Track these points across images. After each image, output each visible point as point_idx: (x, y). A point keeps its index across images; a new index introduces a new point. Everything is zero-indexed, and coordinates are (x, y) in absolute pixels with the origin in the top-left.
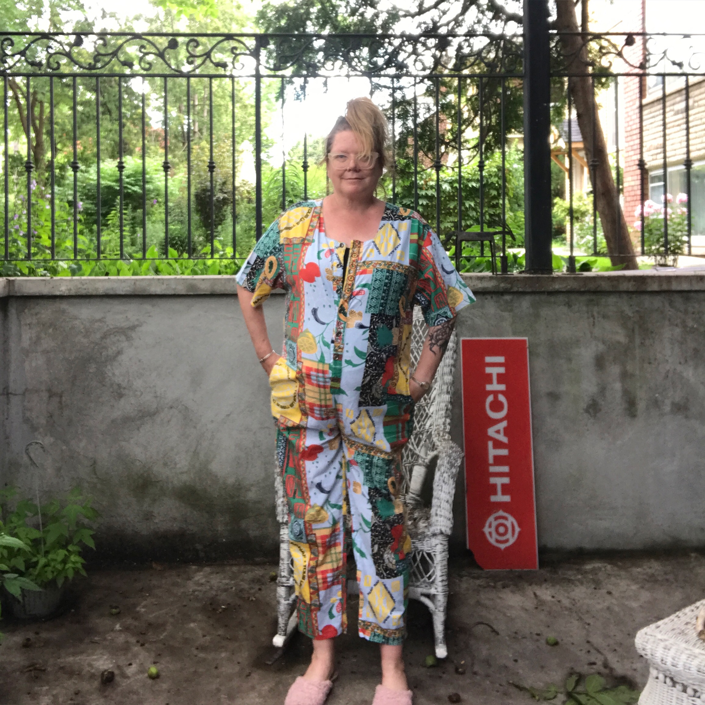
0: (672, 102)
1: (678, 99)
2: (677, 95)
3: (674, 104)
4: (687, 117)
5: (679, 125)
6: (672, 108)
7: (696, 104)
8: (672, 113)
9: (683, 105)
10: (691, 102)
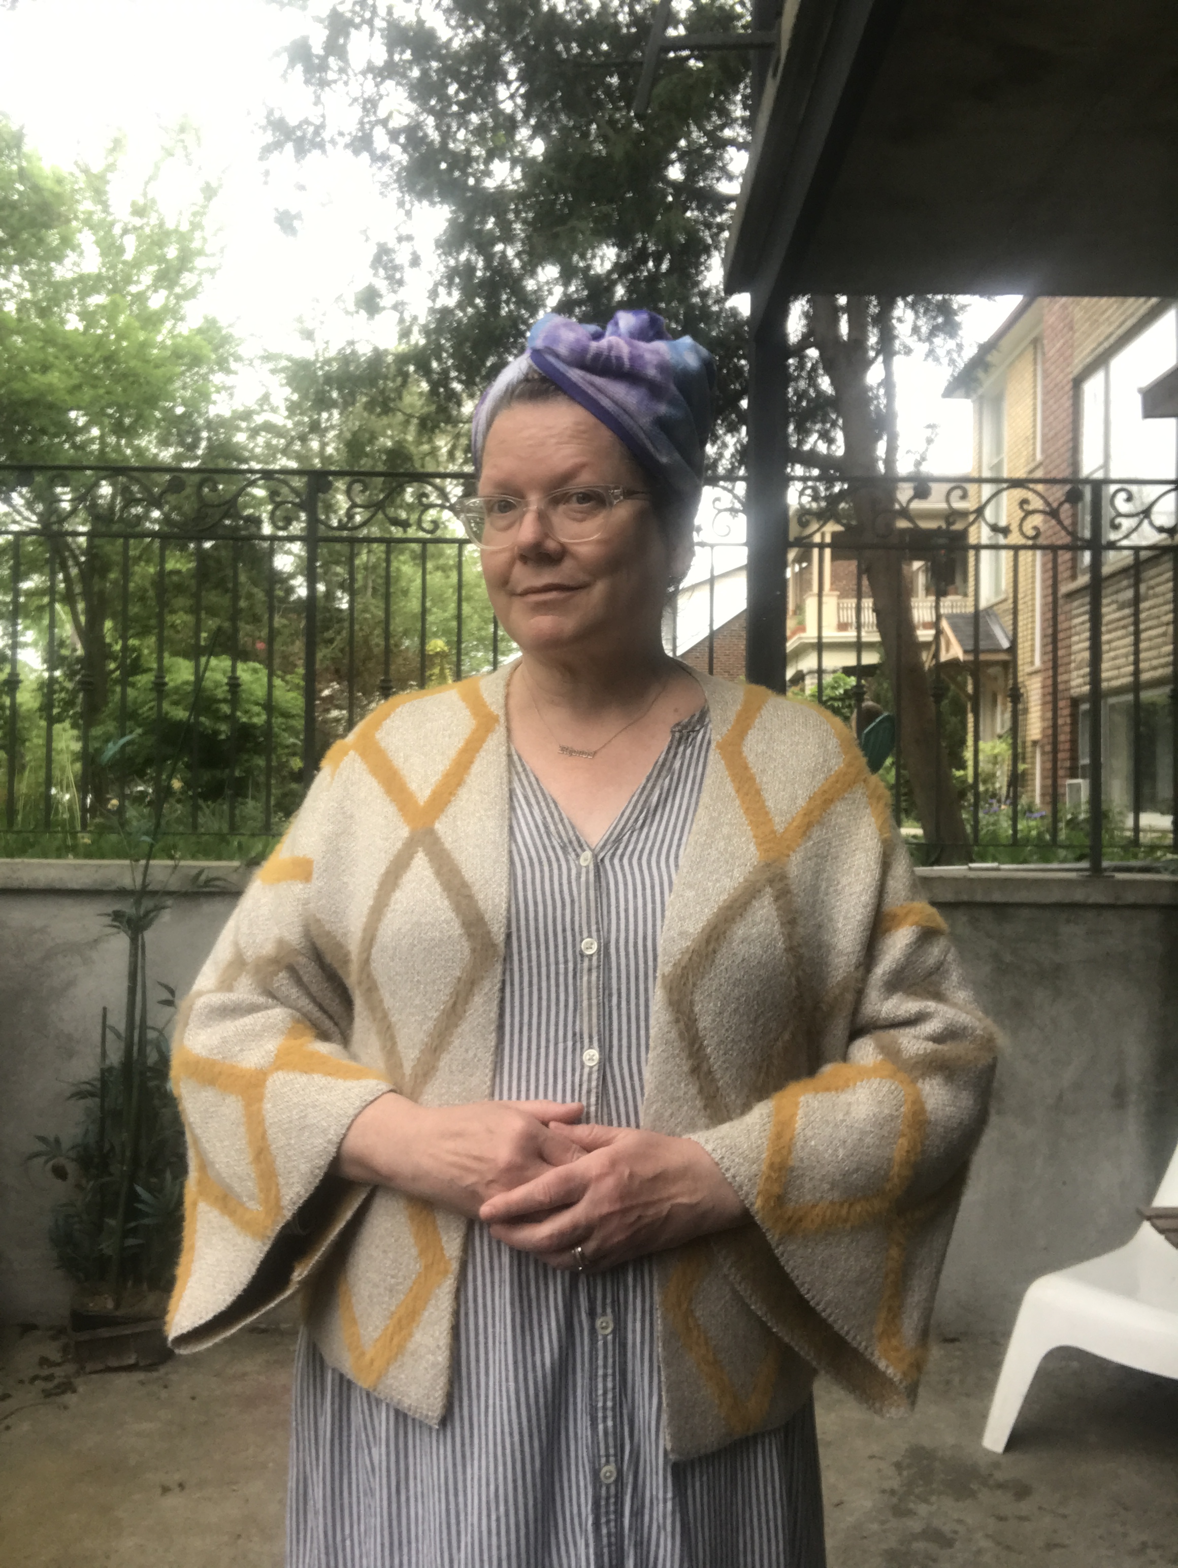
0: (1114, 588)
1: (1125, 583)
2: (1122, 576)
3: (1117, 592)
4: (1136, 614)
5: (1124, 627)
6: (1114, 597)
7: (1151, 592)
8: (1114, 606)
9: (1129, 594)
10: (1143, 588)
